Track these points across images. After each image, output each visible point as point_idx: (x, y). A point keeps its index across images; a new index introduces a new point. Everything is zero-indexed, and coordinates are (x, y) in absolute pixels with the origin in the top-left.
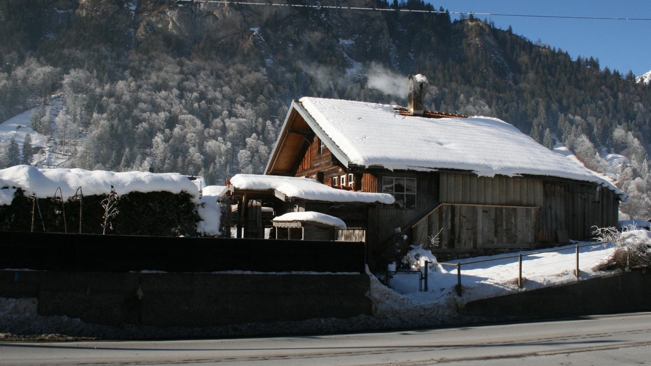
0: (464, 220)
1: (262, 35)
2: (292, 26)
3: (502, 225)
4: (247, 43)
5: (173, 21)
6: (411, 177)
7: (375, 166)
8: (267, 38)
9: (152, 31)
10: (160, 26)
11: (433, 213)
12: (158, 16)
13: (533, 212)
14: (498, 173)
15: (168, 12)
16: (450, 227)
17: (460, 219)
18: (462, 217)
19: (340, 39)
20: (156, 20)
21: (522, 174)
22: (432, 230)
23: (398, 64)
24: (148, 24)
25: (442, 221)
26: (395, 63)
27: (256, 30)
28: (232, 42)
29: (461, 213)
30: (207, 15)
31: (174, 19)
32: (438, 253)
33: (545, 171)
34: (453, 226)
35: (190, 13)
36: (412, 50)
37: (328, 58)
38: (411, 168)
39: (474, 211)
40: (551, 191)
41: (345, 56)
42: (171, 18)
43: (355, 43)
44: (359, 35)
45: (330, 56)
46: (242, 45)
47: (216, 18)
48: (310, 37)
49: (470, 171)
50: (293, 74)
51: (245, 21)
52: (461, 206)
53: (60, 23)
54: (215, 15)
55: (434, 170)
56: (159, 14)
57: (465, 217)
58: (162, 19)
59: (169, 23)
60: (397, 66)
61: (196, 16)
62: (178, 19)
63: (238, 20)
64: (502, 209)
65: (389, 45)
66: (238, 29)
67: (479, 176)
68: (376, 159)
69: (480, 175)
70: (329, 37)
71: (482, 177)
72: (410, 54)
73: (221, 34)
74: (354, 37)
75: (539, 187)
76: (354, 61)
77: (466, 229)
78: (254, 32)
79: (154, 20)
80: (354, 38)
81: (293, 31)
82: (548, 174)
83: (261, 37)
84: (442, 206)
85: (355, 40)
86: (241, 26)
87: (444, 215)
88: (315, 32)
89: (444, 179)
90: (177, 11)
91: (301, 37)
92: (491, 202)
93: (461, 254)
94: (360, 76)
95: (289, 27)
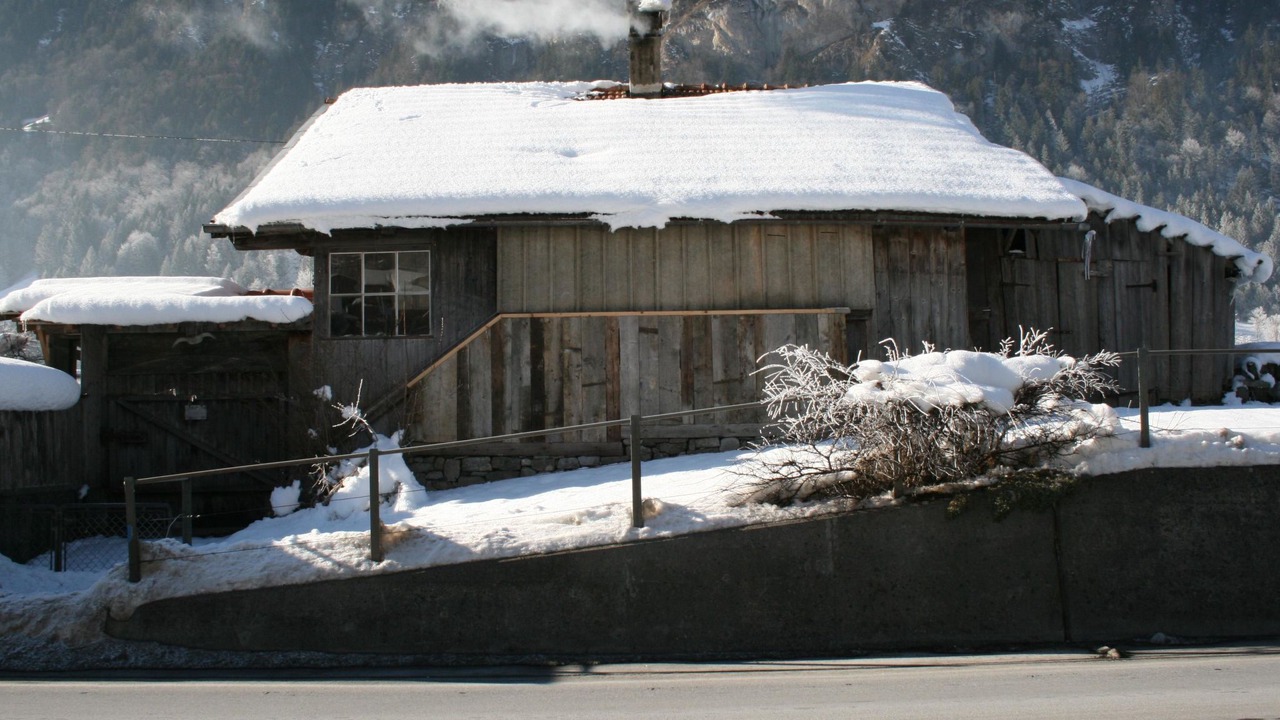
0: (576, 358)
1: (898, 34)
2: (958, 7)
3: (708, 367)
4: (869, 55)
5: (720, 29)
6: (415, 248)
7: (278, 225)
8: (909, 39)
9: (682, 54)
10: (696, 42)
11: (472, 342)
12: (691, 23)
13: (823, 324)
14: (678, 214)
15: (709, 13)
16: (527, 381)
17: (561, 356)
18: (567, 351)
19: (1064, 21)
20: (687, 32)
21: (773, 213)
22: (471, 389)
23: (1198, 55)
24: (672, 42)
25: (503, 366)
26: (1189, 56)
27: (885, 26)
28: (840, 55)
29: (566, 338)
30: (784, 9)
31: (722, 25)
32: (491, 457)
33: (859, 196)
34: (538, 376)
35: (752, 10)
36: (1228, 21)
37: (1041, 64)
38: (385, 223)
39: (610, 334)
40: (914, 256)
41: (1078, 53)
42: (716, 25)
43: (1099, 25)
44: (1105, 8)
45: (1044, 60)
46: (859, 59)
47: (803, 12)
48: (999, 26)
49: (585, 215)
50: (967, 105)
51: (861, 10)
52: (562, 318)
53: (514, 61)
54: (800, 7)
55: (458, 222)
56: (693, 20)
57: (576, 350)
58: (699, 29)
59: (713, 35)
60: (1196, 61)
61: (763, 13)
62: (730, 24)
63: (847, 10)
64: (706, 318)
65: (1175, 19)
66: (848, 28)
67: (614, 228)
68: (277, 207)
69: (615, 226)
70: (1039, 20)
71: (627, 231)
72: (1224, 31)
73: (816, 43)
74: (1096, 11)
75: (857, 250)
76: (1097, 64)
77: (584, 386)
78: (881, 29)
79: (683, 33)
80: (1094, 15)
81: (962, 18)
82: (874, 206)
83: (896, 38)
84: (500, 322)
85: (1099, 19)
86: (855, 21)
87: (508, 349)
88: (1008, 13)
89: (509, 249)
90: (725, 9)
91: (979, 27)
92: (676, 300)
93: (566, 456)
94: (1111, 94)
95: (954, 10)
